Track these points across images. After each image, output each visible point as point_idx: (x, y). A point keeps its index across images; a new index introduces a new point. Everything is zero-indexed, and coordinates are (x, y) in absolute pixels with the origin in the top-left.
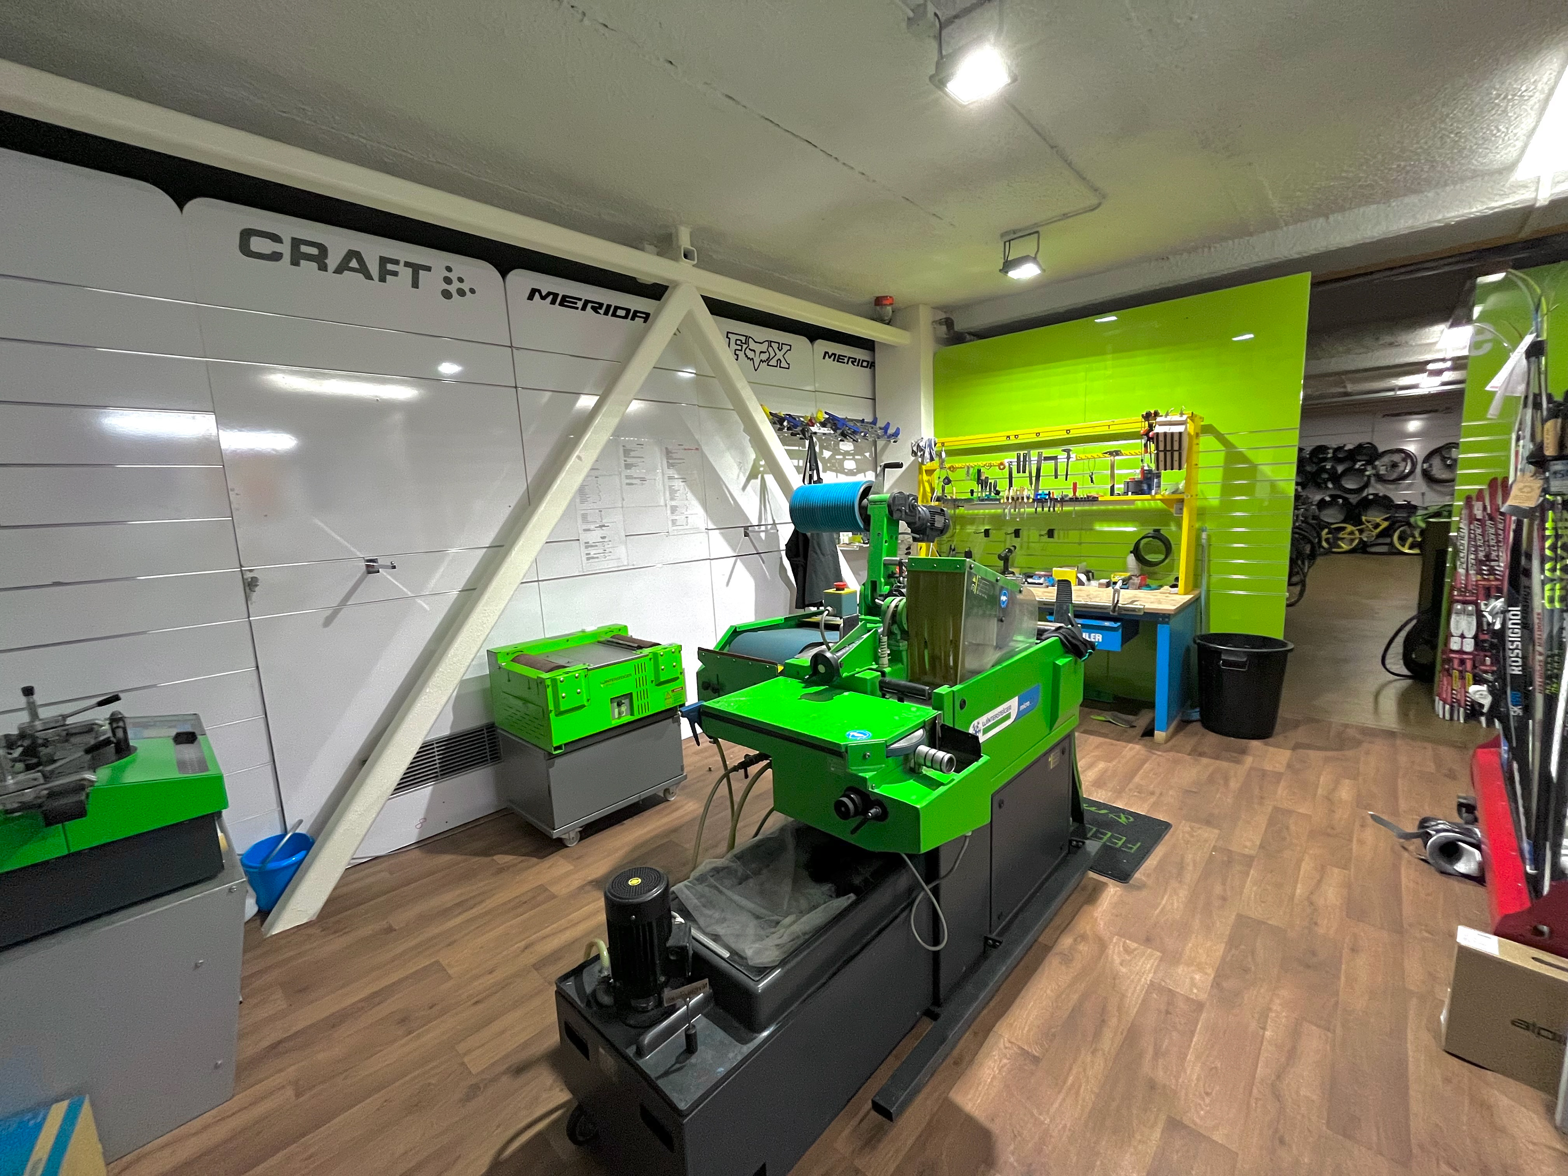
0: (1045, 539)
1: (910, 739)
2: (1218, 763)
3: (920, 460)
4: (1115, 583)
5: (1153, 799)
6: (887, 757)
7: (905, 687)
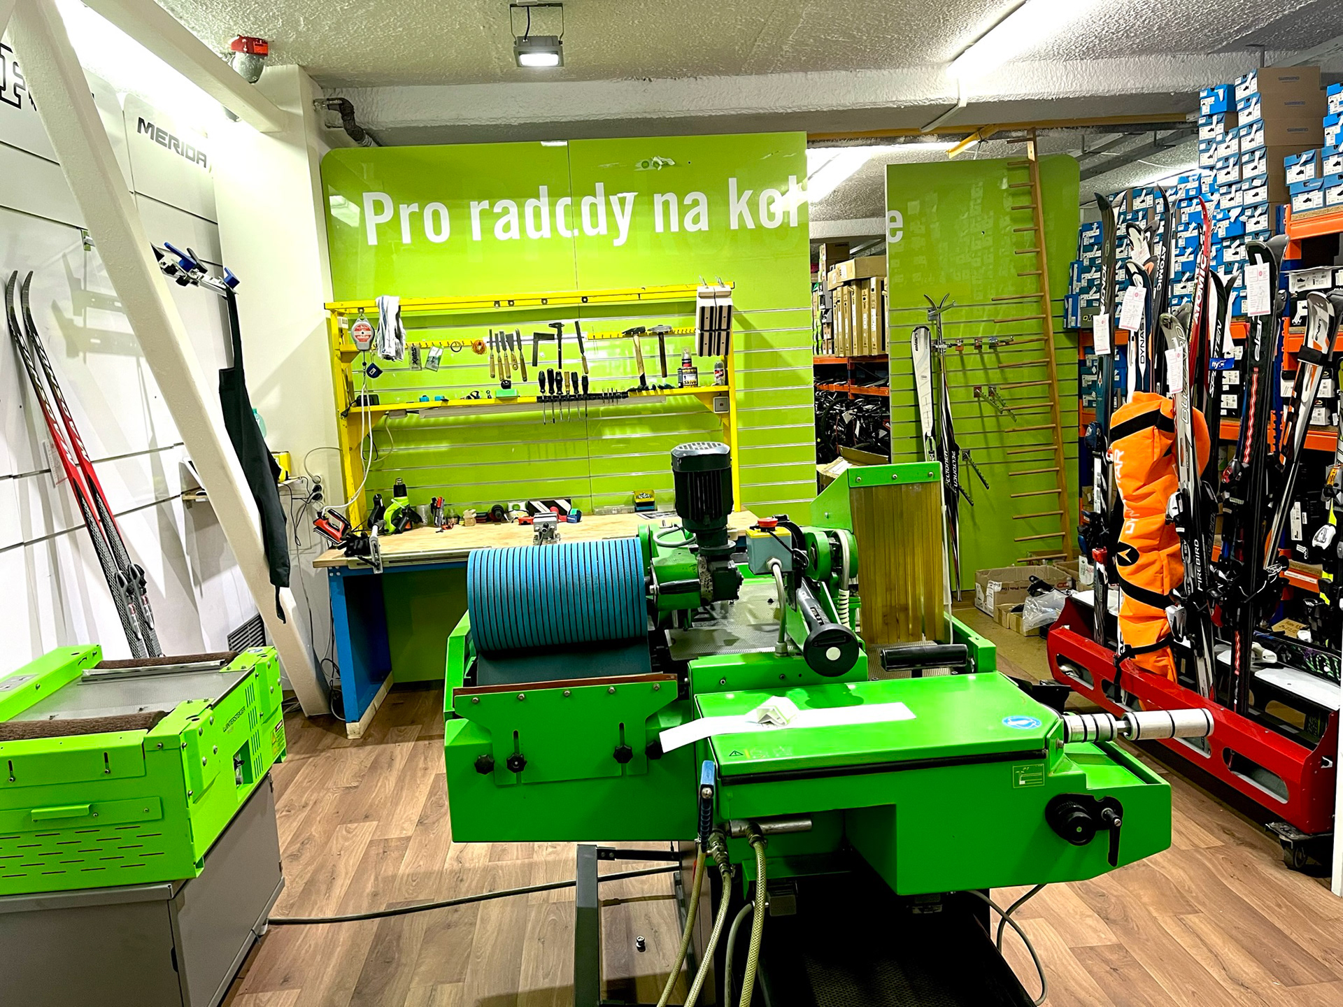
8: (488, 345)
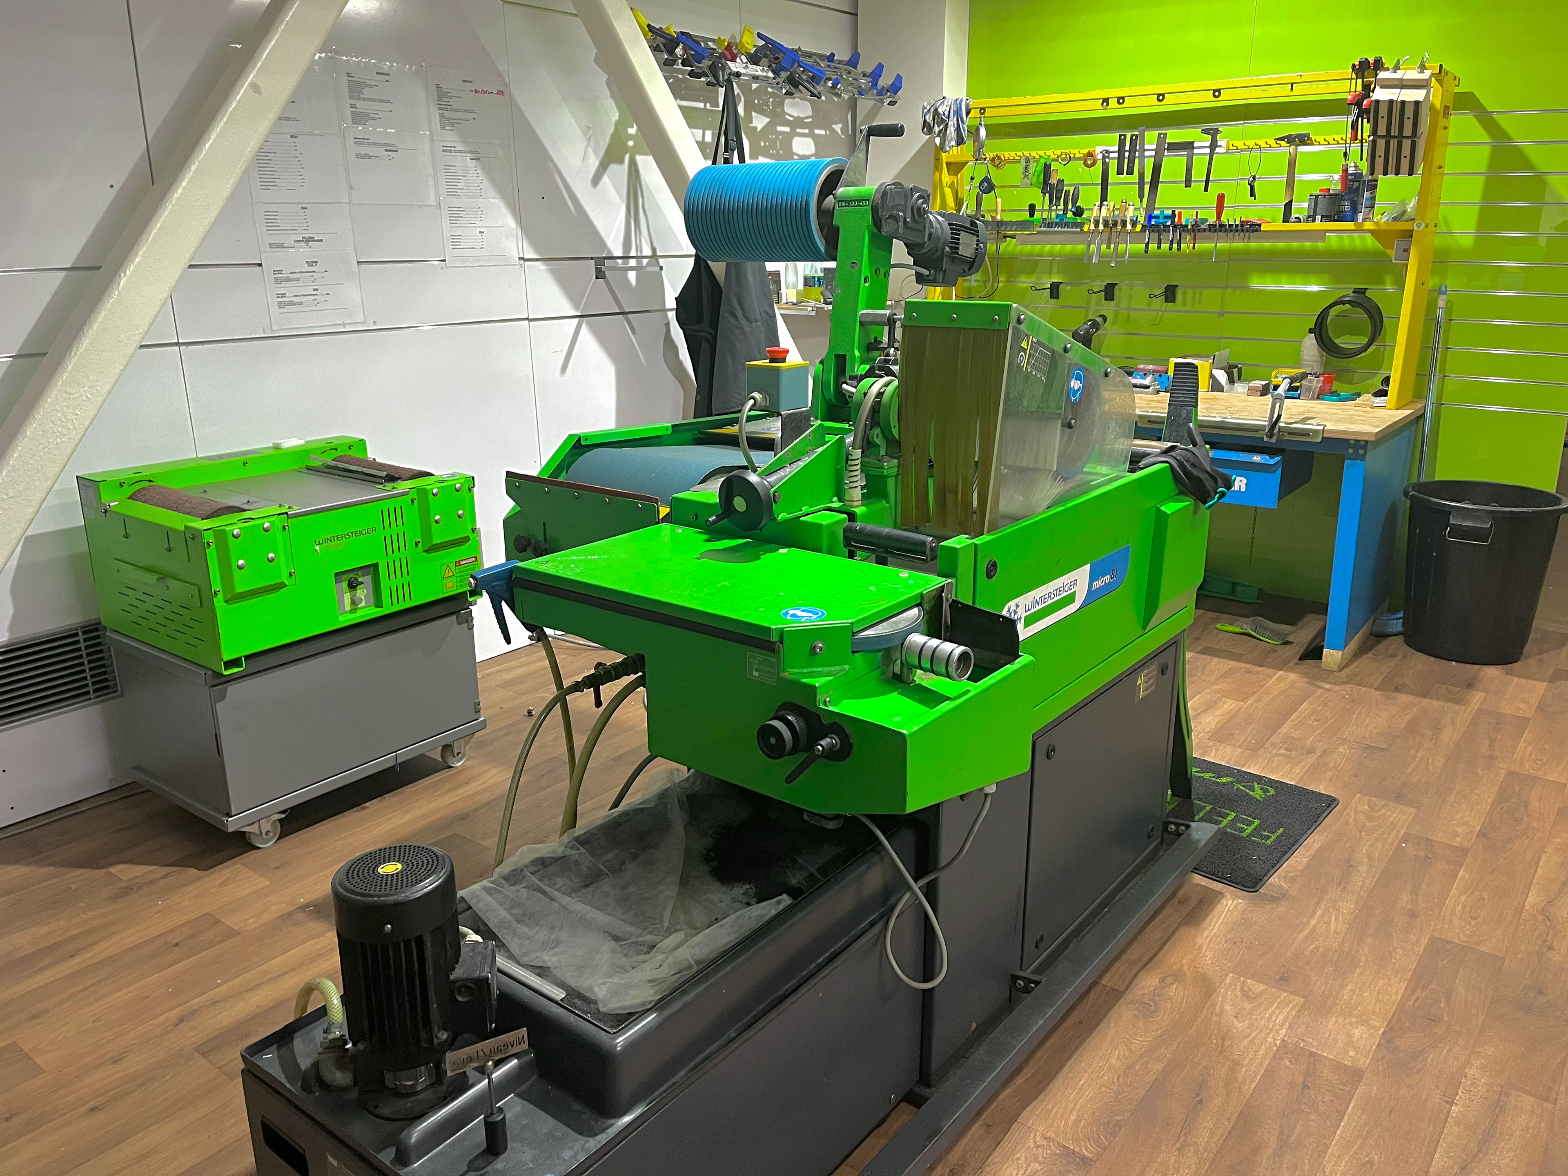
0: (1160, 302)
1: (895, 623)
2: (1425, 702)
3: (938, 141)
4: (1276, 387)
5: (1310, 760)
6: (853, 652)
7: (889, 537)
8: (1100, 158)
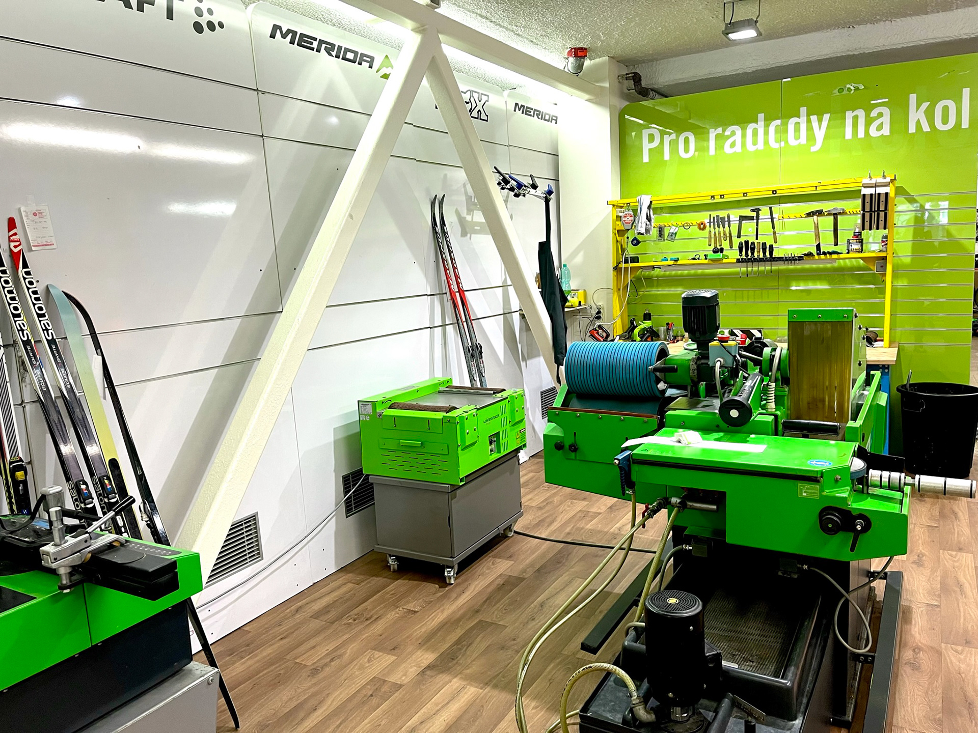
6: (851, 480)
7: (813, 425)
8: (708, 225)
